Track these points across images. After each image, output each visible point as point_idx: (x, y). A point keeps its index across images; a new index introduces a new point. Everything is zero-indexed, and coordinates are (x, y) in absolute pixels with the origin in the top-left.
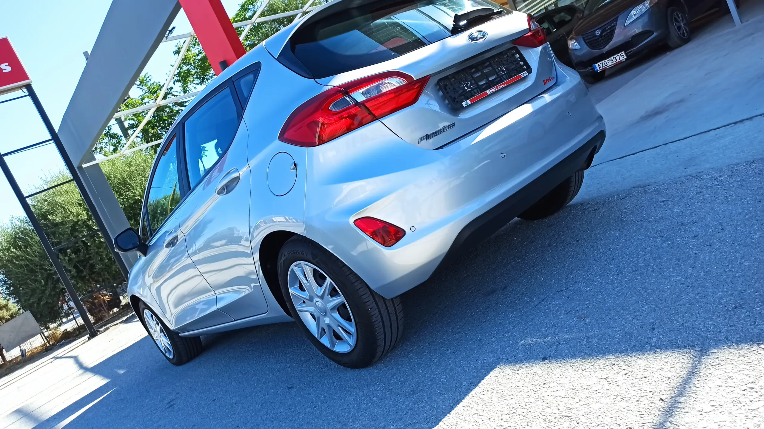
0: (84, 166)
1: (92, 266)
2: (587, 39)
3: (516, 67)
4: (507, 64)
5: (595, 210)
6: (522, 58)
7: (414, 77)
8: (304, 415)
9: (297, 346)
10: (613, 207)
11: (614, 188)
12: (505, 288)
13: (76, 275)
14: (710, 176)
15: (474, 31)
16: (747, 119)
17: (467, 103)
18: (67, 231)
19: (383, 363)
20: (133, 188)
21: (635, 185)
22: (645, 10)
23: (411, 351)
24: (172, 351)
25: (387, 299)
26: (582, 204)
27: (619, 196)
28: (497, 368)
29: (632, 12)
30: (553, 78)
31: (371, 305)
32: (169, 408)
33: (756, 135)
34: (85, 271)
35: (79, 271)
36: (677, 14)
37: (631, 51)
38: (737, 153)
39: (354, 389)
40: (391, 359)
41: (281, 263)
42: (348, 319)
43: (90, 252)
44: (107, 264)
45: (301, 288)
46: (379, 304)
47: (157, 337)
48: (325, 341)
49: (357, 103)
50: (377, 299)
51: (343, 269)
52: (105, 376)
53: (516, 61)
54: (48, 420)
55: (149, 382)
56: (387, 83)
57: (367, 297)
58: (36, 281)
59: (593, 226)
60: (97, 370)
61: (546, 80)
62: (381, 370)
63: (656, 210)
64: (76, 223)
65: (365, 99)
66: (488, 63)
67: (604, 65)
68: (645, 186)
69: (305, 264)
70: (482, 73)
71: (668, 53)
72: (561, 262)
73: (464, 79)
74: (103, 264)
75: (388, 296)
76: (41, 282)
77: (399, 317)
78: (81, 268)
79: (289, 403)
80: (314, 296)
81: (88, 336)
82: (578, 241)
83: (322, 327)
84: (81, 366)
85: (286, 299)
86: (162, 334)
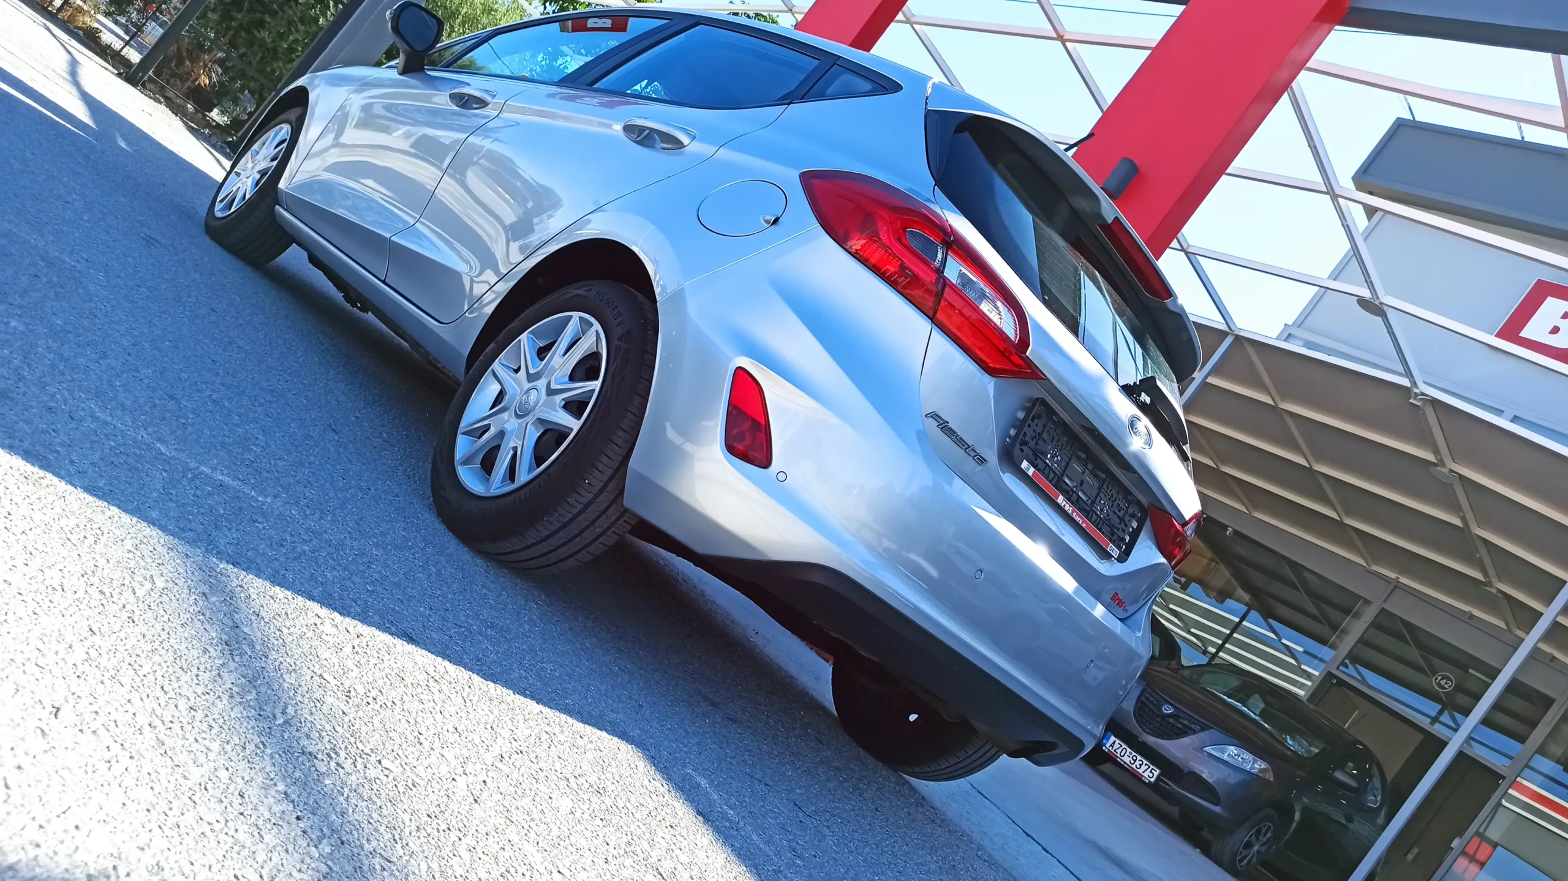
3: (1119, 530)
4: (1115, 513)
6: (1135, 536)
7: (1031, 351)
10: (959, 848)
11: (982, 840)
12: (733, 721)
15: (1144, 423)
17: (1028, 470)
21: (1010, 870)
22: (1247, 767)
23: (538, 604)
24: (232, 210)
25: (622, 501)
27: (979, 851)
28: (630, 746)
29: (1232, 748)
30: (1125, 610)
31: (595, 480)
32: (143, 238)
36: (1269, 827)
37: (1168, 784)
41: (566, 295)
42: (539, 459)
45: (542, 352)
46: (605, 494)
47: (243, 170)
48: (463, 446)
49: (940, 271)
50: (611, 486)
51: (636, 398)
52: (96, 119)
53: (1126, 525)
55: (149, 194)
56: (998, 308)
57: (605, 466)
60: (91, 102)
61: (1118, 598)
65: (954, 282)
66: (1103, 476)
67: (1119, 751)
69: (597, 332)
70: (1083, 472)
71: (1197, 850)
72: (833, 795)
73: (1061, 445)
75: (628, 501)
77: (592, 547)
80: (544, 379)
81: (118, 71)
82: (877, 810)
83: (489, 425)
84: (74, 74)
85: (501, 337)
86: (258, 176)
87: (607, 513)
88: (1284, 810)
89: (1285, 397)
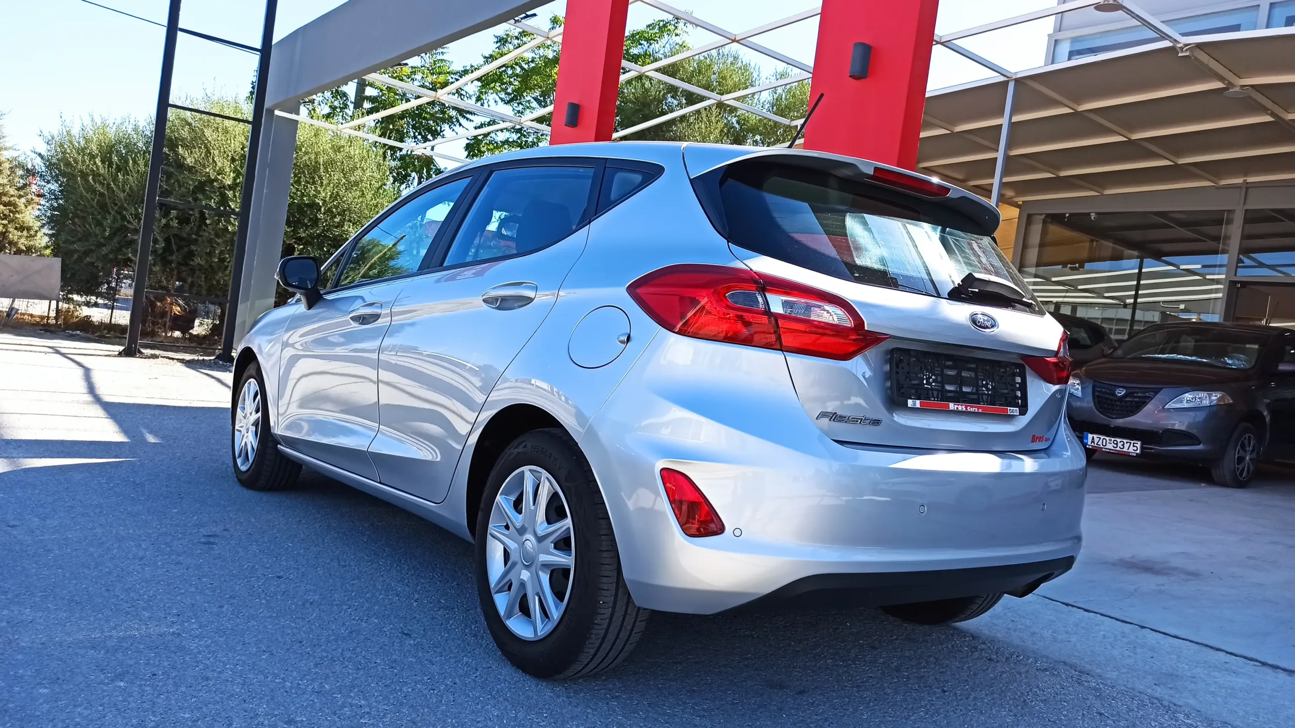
0: (277, 113)
1: (191, 254)
2: (1099, 391)
3: (1008, 394)
4: (999, 383)
5: (990, 660)
6: (1023, 388)
7: (867, 324)
8: (410, 690)
9: (442, 575)
10: (1020, 674)
11: (1034, 644)
12: (801, 693)
13: (160, 252)
14: (1189, 722)
16: (1285, 670)
17: (915, 404)
18: (190, 185)
19: (566, 689)
20: (321, 185)
21: (1068, 661)
22: (1206, 402)
23: (616, 697)
24: (251, 461)
25: (633, 603)
26: (974, 637)
27: (1036, 662)
29: (1187, 394)
30: (1047, 440)
31: (606, 598)
32: (204, 543)
33: (1287, 703)
34: (176, 253)
35: (168, 249)
36: (1249, 437)
37: (1152, 449)
38: (1246, 713)
39: (505, 700)
40: (581, 690)
41: (511, 454)
42: (559, 595)
43: (201, 234)
44: (213, 264)
45: (517, 505)
46: (619, 602)
47: (242, 427)
48: (501, 601)
49: (767, 312)
50: (620, 595)
51: (601, 522)
52: (125, 431)
53: (1012, 386)
54: (9, 442)
55: (189, 483)
56: (825, 310)
57: (608, 584)
58: (99, 224)
59: (977, 682)
60: (114, 411)
61: (1037, 438)
62: (558, 697)
63: (1084, 721)
64: (212, 181)
65: (783, 312)
67: (1100, 443)
68: (1083, 673)
69: (547, 478)
70: (957, 373)
71: (1203, 485)
72: (905, 708)
73: (929, 367)
74: (207, 261)
75: (637, 602)
76: (105, 231)
77: (631, 639)
78: (174, 247)
79: (394, 657)
80: (530, 530)
81: (121, 348)
82: (944, 691)
83: (510, 580)
84: (91, 389)
85: (482, 505)
86: (254, 428)
87: (628, 613)
88: (1254, 417)
89: (1079, 100)
